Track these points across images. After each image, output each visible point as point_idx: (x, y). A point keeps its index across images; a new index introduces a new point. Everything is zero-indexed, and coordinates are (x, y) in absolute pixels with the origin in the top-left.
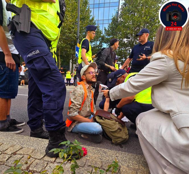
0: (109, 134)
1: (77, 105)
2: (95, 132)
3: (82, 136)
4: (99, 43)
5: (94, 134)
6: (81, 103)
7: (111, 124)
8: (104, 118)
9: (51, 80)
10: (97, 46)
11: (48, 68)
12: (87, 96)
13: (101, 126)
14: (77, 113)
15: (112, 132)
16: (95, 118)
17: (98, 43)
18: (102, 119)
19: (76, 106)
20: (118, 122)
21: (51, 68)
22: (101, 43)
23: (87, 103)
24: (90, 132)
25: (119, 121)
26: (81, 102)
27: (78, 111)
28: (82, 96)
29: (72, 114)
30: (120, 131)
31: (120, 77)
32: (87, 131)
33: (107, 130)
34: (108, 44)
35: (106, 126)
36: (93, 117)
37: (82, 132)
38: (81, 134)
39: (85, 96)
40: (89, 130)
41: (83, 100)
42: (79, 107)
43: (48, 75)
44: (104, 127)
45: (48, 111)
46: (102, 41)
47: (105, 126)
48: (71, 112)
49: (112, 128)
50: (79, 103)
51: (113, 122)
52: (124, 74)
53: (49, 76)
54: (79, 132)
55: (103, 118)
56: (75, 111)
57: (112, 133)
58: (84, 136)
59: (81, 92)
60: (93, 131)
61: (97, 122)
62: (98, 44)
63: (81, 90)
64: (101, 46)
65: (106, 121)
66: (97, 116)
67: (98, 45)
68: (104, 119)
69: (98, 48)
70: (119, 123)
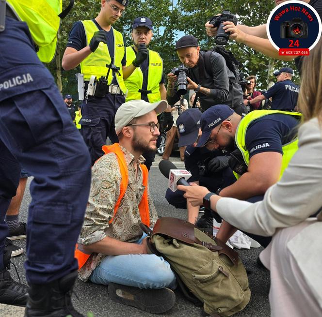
0: (193, 289)
1: (101, 213)
2: (154, 282)
3: (118, 294)
4: (165, 31)
5: (151, 287)
6: (111, 206)
7: (196, 258)
8: (178, 241)
9: (62, 151)
10: (159, 40)
11: (54, 119)
12: (129, 185)
13: (169, 266)
14: (103, 232)
15: (202, 281)
16: (153, 242)
17: (162, 30)
18: (171, 243)
19: (98, 215)
20: (218, 251)
21: (63, 120)
22: (169, 30)
23: (129, 203)
24: (139, 281)
25: (221, 248)
26: (112, 202)
27: (104, 228)
28: (115, 187)
29: (87, 238)
30: (224, 279)
31: (218, 127)
32: (130, 279)
33: (187, 276)
34: (187, 32)
35: (185, 264)
36: (148, 239)
37: (118, 281)
38: (116, 289)
39: (122, 186)
40: (137, 277)
41: (116, 196)
42: (107, 216)
43: (53, 137)
44: (179, 267)
45: (45, 227)
46: (172, 24)
47: (182, 266)
48: (87, 232)
49: (199, 270)
50: (105, 207)
51: (203, 251)
52: (229, 118)
53: (56, 140)
54: (109, 283)
55: (174, 241)
56: (97, 227)
57: (203, 285)
58: (123, 294)
59: (113, 176)
60: (148, 280)
61: (159, 254)
62: (162, 33)
63: (110, 172)
64: (171, 39)
65: (181, 249)
66: (158, 236)
67: (163, 37)
68: (177, 245)
69: (162, 45)
70: (220, 255)
